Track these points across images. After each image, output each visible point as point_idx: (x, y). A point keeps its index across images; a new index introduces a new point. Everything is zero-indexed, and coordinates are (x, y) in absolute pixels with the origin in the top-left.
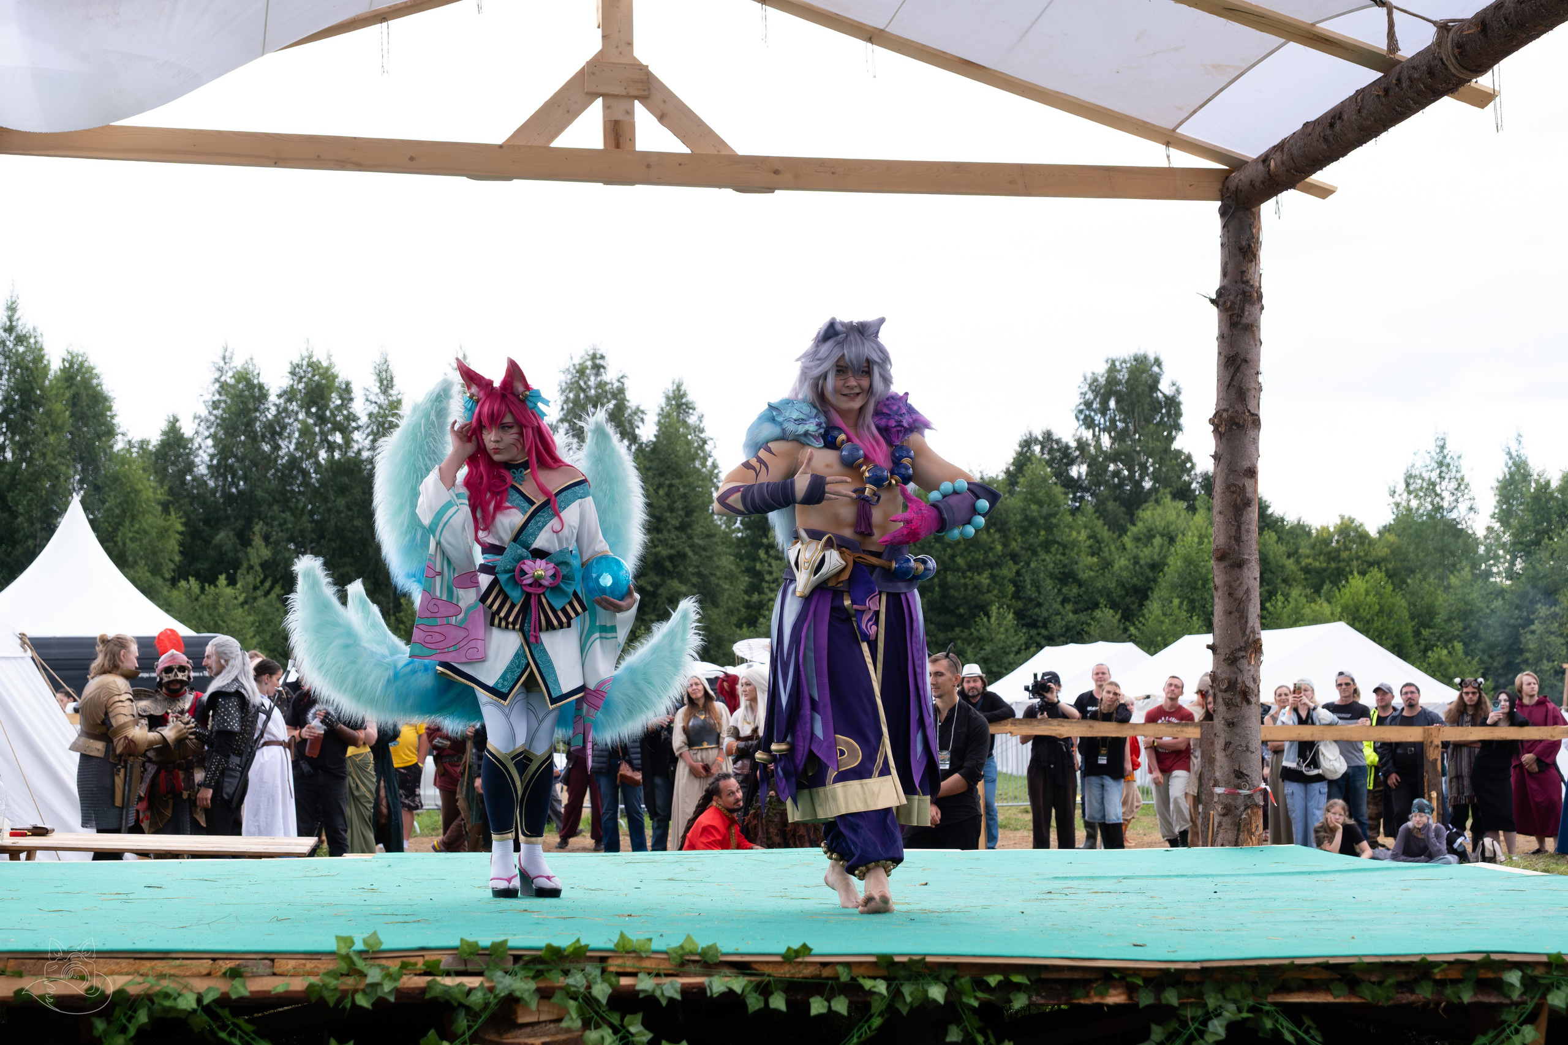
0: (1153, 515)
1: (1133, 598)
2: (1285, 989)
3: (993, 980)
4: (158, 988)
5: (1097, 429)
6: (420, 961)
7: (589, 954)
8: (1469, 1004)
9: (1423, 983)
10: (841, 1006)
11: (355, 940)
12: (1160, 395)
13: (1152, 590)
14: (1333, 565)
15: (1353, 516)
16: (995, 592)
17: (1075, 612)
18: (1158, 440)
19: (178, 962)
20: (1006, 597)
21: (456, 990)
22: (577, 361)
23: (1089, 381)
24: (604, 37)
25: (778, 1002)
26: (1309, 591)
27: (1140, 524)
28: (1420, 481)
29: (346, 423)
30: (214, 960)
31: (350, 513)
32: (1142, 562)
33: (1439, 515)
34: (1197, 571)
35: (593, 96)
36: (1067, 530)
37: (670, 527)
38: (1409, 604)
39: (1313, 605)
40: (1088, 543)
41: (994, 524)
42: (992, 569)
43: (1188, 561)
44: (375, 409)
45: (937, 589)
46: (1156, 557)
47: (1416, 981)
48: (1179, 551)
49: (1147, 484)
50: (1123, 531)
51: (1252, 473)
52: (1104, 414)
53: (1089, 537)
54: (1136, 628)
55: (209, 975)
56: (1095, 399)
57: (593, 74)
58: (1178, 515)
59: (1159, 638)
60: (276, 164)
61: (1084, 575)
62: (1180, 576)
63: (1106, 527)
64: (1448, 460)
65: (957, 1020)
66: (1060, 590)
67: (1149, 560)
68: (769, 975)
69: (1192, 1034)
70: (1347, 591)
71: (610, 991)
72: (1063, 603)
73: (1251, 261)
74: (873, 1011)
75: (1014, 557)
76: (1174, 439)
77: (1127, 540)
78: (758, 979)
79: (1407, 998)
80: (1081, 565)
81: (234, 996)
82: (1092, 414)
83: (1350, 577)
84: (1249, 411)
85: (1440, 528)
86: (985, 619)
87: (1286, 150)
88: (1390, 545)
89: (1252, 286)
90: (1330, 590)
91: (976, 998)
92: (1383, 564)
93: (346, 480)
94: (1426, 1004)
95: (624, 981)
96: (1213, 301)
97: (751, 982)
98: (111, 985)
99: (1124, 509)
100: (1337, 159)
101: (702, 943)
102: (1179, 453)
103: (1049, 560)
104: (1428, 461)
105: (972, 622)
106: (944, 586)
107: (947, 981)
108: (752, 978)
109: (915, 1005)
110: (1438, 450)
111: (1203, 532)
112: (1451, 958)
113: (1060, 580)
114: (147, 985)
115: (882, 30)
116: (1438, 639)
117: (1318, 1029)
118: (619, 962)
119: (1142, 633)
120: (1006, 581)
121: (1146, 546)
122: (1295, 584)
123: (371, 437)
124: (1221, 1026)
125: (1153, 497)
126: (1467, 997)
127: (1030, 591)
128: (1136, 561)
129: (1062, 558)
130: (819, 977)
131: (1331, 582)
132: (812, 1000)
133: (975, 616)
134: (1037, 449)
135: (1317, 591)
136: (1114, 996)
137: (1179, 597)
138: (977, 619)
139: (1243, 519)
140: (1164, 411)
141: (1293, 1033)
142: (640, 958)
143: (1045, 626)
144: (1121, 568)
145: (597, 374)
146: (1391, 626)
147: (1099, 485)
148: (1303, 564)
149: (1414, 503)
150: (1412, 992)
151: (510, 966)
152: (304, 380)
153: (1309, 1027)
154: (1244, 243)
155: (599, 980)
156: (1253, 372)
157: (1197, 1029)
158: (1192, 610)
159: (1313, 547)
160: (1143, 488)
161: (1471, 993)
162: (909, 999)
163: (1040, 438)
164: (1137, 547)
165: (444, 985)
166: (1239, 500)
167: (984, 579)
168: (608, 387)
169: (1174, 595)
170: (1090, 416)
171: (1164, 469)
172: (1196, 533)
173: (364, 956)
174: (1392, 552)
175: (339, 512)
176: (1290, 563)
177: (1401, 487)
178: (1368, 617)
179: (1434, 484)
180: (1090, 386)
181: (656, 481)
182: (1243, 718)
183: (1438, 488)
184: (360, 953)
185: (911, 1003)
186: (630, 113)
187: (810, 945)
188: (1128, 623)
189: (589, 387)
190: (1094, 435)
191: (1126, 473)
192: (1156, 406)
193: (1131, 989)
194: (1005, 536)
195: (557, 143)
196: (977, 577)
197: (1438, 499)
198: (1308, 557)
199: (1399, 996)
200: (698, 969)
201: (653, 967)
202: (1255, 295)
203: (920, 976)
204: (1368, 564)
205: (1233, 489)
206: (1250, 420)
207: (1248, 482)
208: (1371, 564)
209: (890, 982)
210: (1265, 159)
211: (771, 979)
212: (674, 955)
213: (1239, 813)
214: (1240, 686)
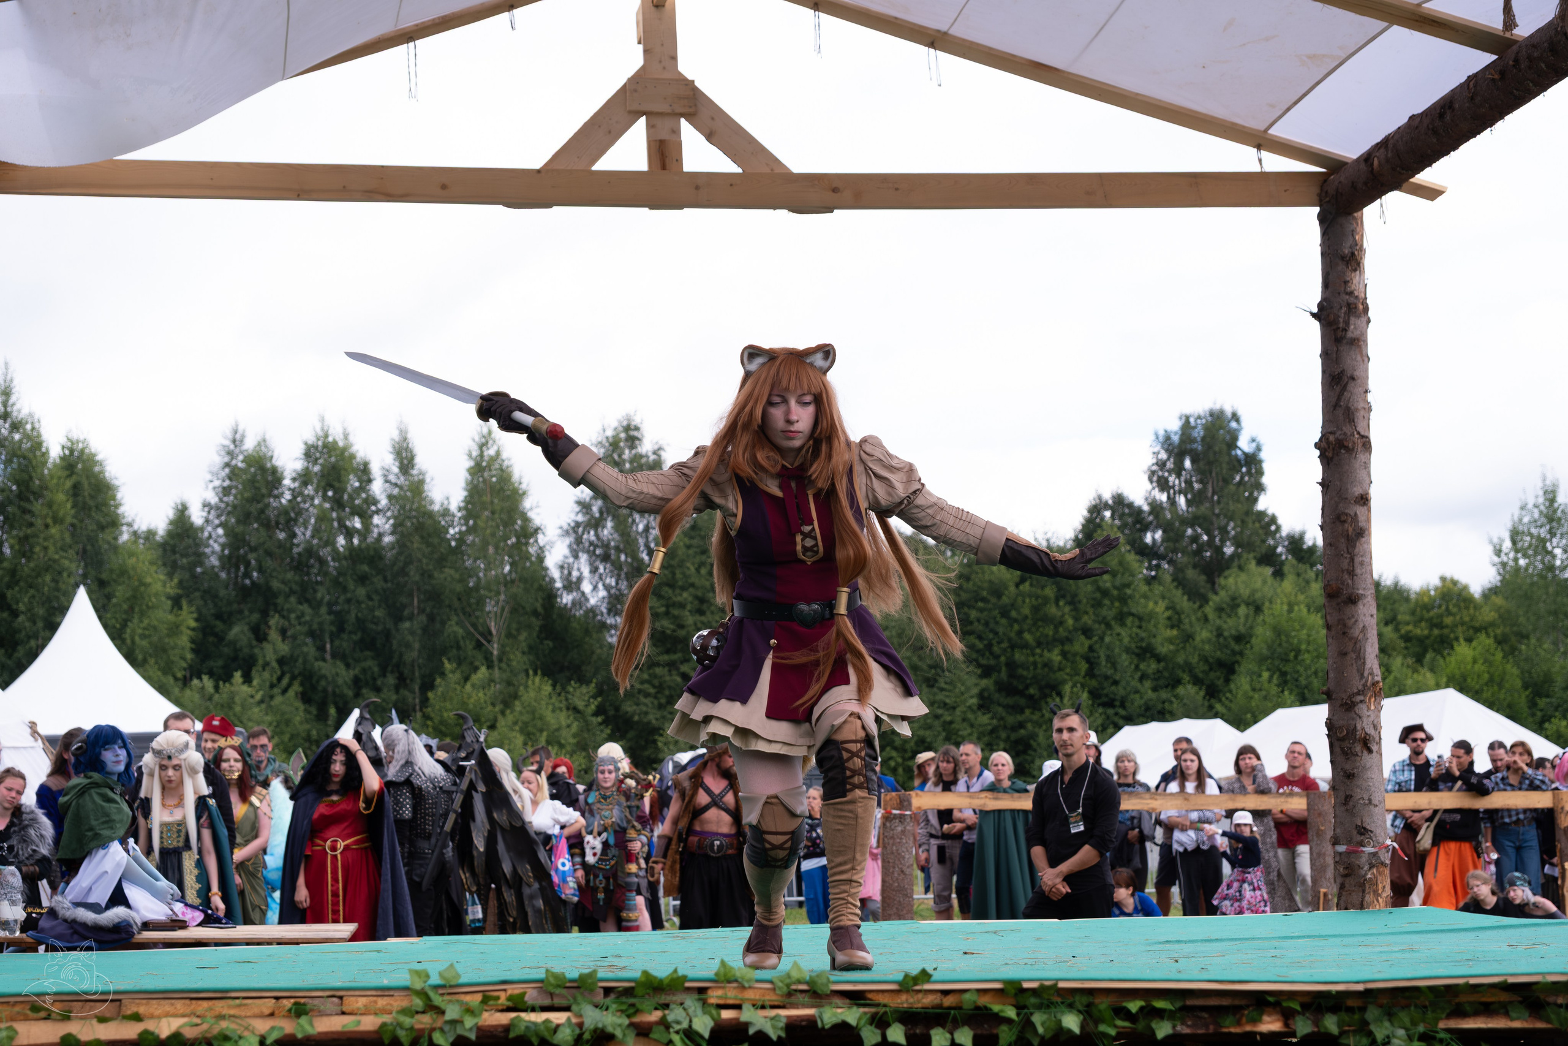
0: (1236, 583)
1: (1218, 674)
3: (1134, 1006)
4: (216, 1030)
5: (1172, 491)
6: (503, 995)
7: (687, 985)
10: (965, 1038)
11: (431, 974)
12: (1239, 452)
13: (1237, 662)
14: (1436, 632)
15: (1456, 578)
16: (1068, 670)
17: (1155, 689)
18: (1238, 501)
19: (238, 1002)
20: (1078, 674)
21: (542, 1028)
22: (610, 433)
23: (1161, 439)
24: (645, 51)
26: (1410, 661)
27: (1223, 593)
28: (1528, 538)
29: (365, 506)
30: (277, 998)
31: (370, 603)
32: (1226, 634)
33: (1550, 575)
34: (1287, 642)
35: (637, 115)
36: (1142, 601)
37: (713, 608)
38: (1522, 672)
39: (1415, 676)
40: (1168, 613)
41: (1063, 596)
42: (1063, 644)
43: (1278, 631)
44: (396, 491)
45: (1004, 669)
46: (1242, 629)
48: (1267, 620)
49: (1229, 550)
50: (1205, 600)
51: (1364, 500)
52: (1179, 476)
53: (1167, 608)
54: (1223, 704)
55: (272, 1015)
56: (1168, 459)
57: (635, 91)
58: (1265, 582)
59: (1249, 716)
60: (298, 197)
61: (1164, 649)
62: (1269, 647)
63: (1186, 597)
64: (1559, 512)
66: (1137, 667)
67: (1233, 632)
68: (885, 1006)
70: (1453, 659)
71: (710, 1024)
72: (1142, 678)
73: (1355, 270)
75: (1087, 632)
76: (1256, 500)
77: (1209, 610)
78: (873, 1010)
80: (1159, 639)
81: (300, 1036)
82: (1166, 474)
83: (1455, 644)
84: (1358, 433)
85: (1551, 590)
86: (1058, 700)
87: (1390, 146)
88: (1498, 609)
89: (1357, 297)
90: (1433, 660)
91: (1115, 1026)
92: (1490, 630)
93: (365, 568)
95: (726, 1014)
96: (1314, 315)
97: (865, 1013)
98: (165, 1028)
99: (1203, 578)
100: (1448, 153)
102: (1262, 514)
103: (1125, 634)
104: (1536, 515)
105: (1043, 703)
106: (1011, 665)
107: (1081, 1008)
108: (866, 1010)
109: (1048, 1036)
110: (1547, 504)
111: (1293, 598)
113: (1138, 655)
114: (205, 1027)
115: (945, 33)
116: (1556, 709)
118: (720, 993)
119: (1229, 709)
120: (1078, 658)
121: (1229, 616)
122: (1395, 653)
123: (391, 521)
125: (1236, 563)
127: (1104, 668)
128: (1219, 633)
129: (1138, 631)
130: (940, 1006)
131: (1434, 650)
132: (933, 1032)
133: (1045, 696)
134: (1108, 514)
135: (1419, 660)
136: (1269, 1023)
137: (1268, 669)
138: (1049, 700)
139: (1357, 550)
140: (1244, 469)
142: (743, 988)
143: (1123, 705)
144: (1203, 641)
145: (632, 447)
146: (1502, 696)
147: (1175, 551)
148: (1403, 631)
149: (1523, 563)
151: (600, 998)
152: (321, 461)
154: (1347, 252)
155: (699, 1011)
156: (1361, 390)
158: (1283, 684)
159: (1413, 613)
160: (1224, 553)
162: (1040, 1030)
163: (1110, 502)
164: (1220, 617)
165: (530, 1022)
166: (1351, 530)
167: (1055, 656)
168: (643, 461)
169: (1264, 668)
170: (1163, 477)
171: (1248, 532)
172: (1285, 600)
173: (441, 991)
174: (1500, 616)
175: (359, 602)
177: (1507, 544)
178: (1477, 687)
179: (1543, 541)
180: (1163, 444)
181: (698, 559)
182: (1364, 769)
183: (1549, 546)
184: (436, 987)
185: (1043, 1033)
186: (677, 132)
187: (930, 970)
188: (1213, 701)
189: (624, 461)
190: (1169, 497)
191: (1205, 538)
192: (1236, 464)
193: (1287, 1016)
194: (1076, 609)
195: (599, 166)
196: (1046, 654)
197: (1548, 558)
198: (1408, 624)
200: (806, 999)
201: (757, 997)
202: (1361, 307)
203: (1052, 1003)
204: (1475, 630)
205: (1343, 518)
206: (1360, 442)
207: (1360, 510)
208: (1477, 630)
209: (1019, 1008)
210: (1367, 158)
211: (887, 1009)
212: (780, 984)
213: (1363, 872)
214: (1360, 733)
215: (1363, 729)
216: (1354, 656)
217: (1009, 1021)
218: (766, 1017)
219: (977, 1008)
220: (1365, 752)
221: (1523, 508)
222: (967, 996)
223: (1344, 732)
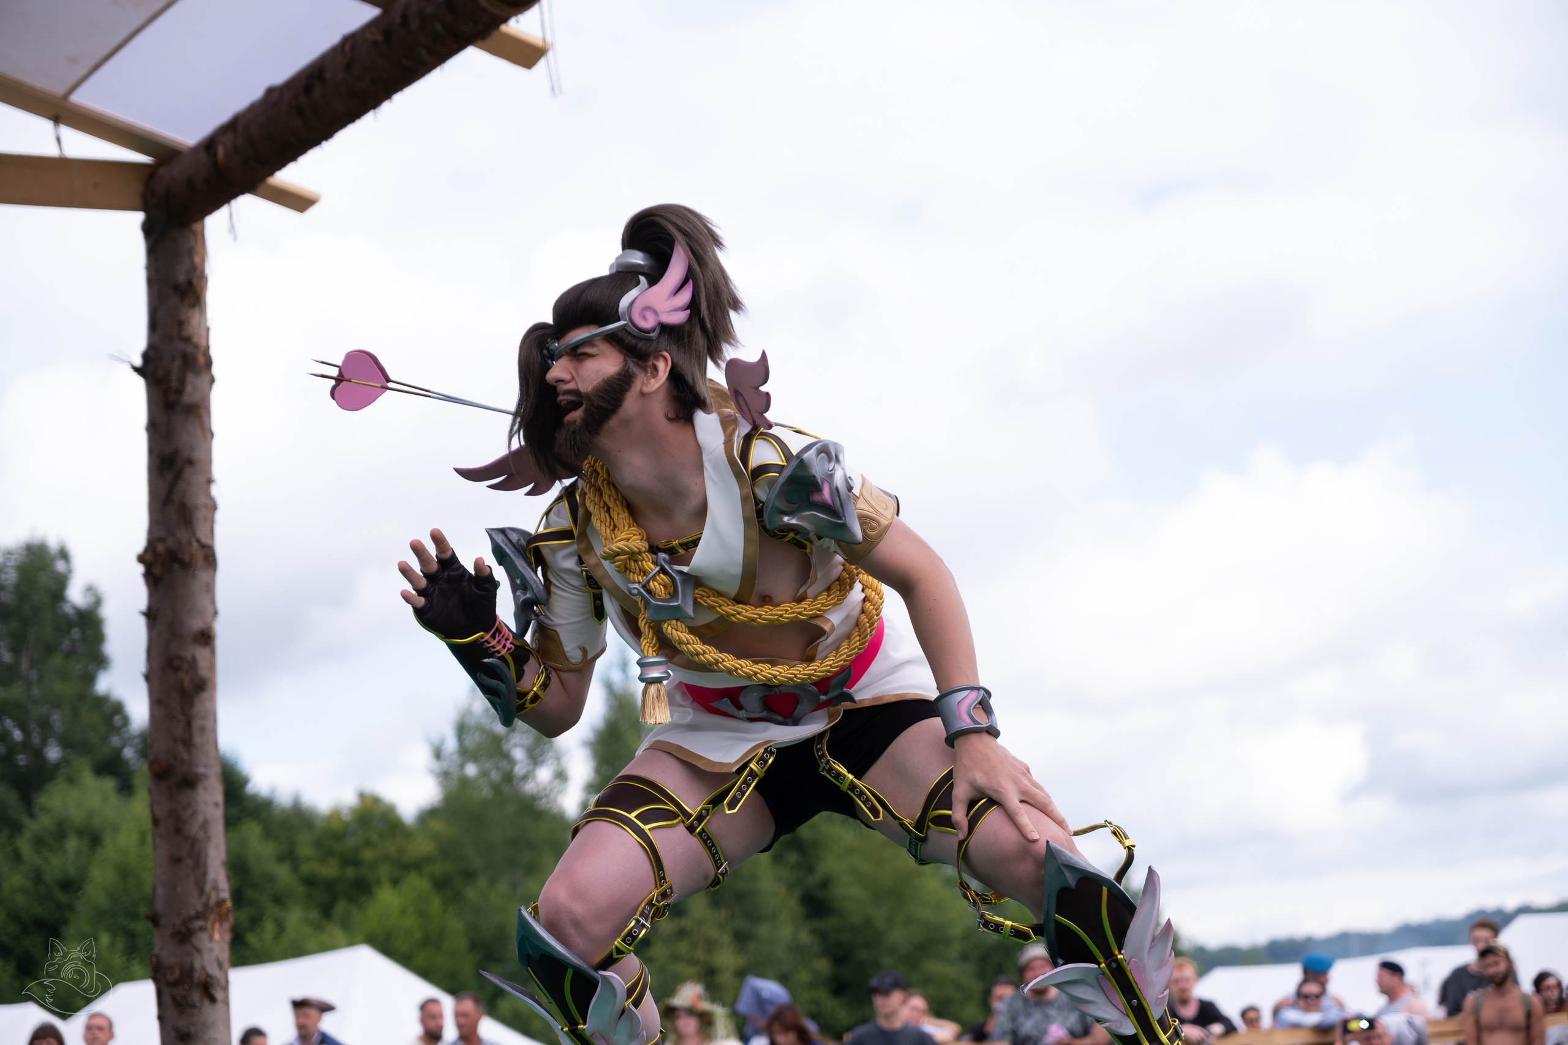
0: (64, 802)
12: (68, 607)
14: (351, 872)
18: (67, 679)
26: (314, 914)
27: (43, 817)
28: (478, 736)
33: (507, 789)
38: (468, 928)
49: (53, 753)
50: (16, 829)
51: (206, 638)
58: (104, 800)
67: (58, 874)
73: (193, 306)
76: (94, 678)
77: (22, 843)
83: (376, 889)
84: (198, 541)
85: (509, 808)
87: (239, 131)
88: (436, 838)
89: (196, 346)
90: (346, 911)
92: (425, 868)
96: (136, 369)
99: (15, 795)
100: (317, 143)
102: (103, 700)
121: (53, 851)
122: (291, 903)
125: (63, 773)
128: (38, 876)
131: (347, 898)
135: (327, 912)
137: (109, 929)
139: (195, 710)
140: (76, 634)
146: (443, 962)
148: (304, 871)
149: (471, 770)
154: (181, 278)
156: (202, 479)
158: (130, 950)
159: (319, 844)
160: (46, 758)
164: (39, 854)
166: (187, 681)
169: (102, 927)
171: (80, 728)
174: (441, 848)
176: (283, 873)
177: (451, 744)
179: (500, 738)
182: (205, 1025)
183: (508, 743)
191: (18, 735)
192: (63, 625)
197: (508, 761)
198: (311, 860)
202: (201, 360)
204: (405, 867)
205: (177, 663)
206: (200, 554)
207: (201, 653)
208: (409, 868)
210: (209, 145)
214: (198, 975)
215: (203, 968)
216: (190, 862)
220: (206, 1002)
223: (177, 973)
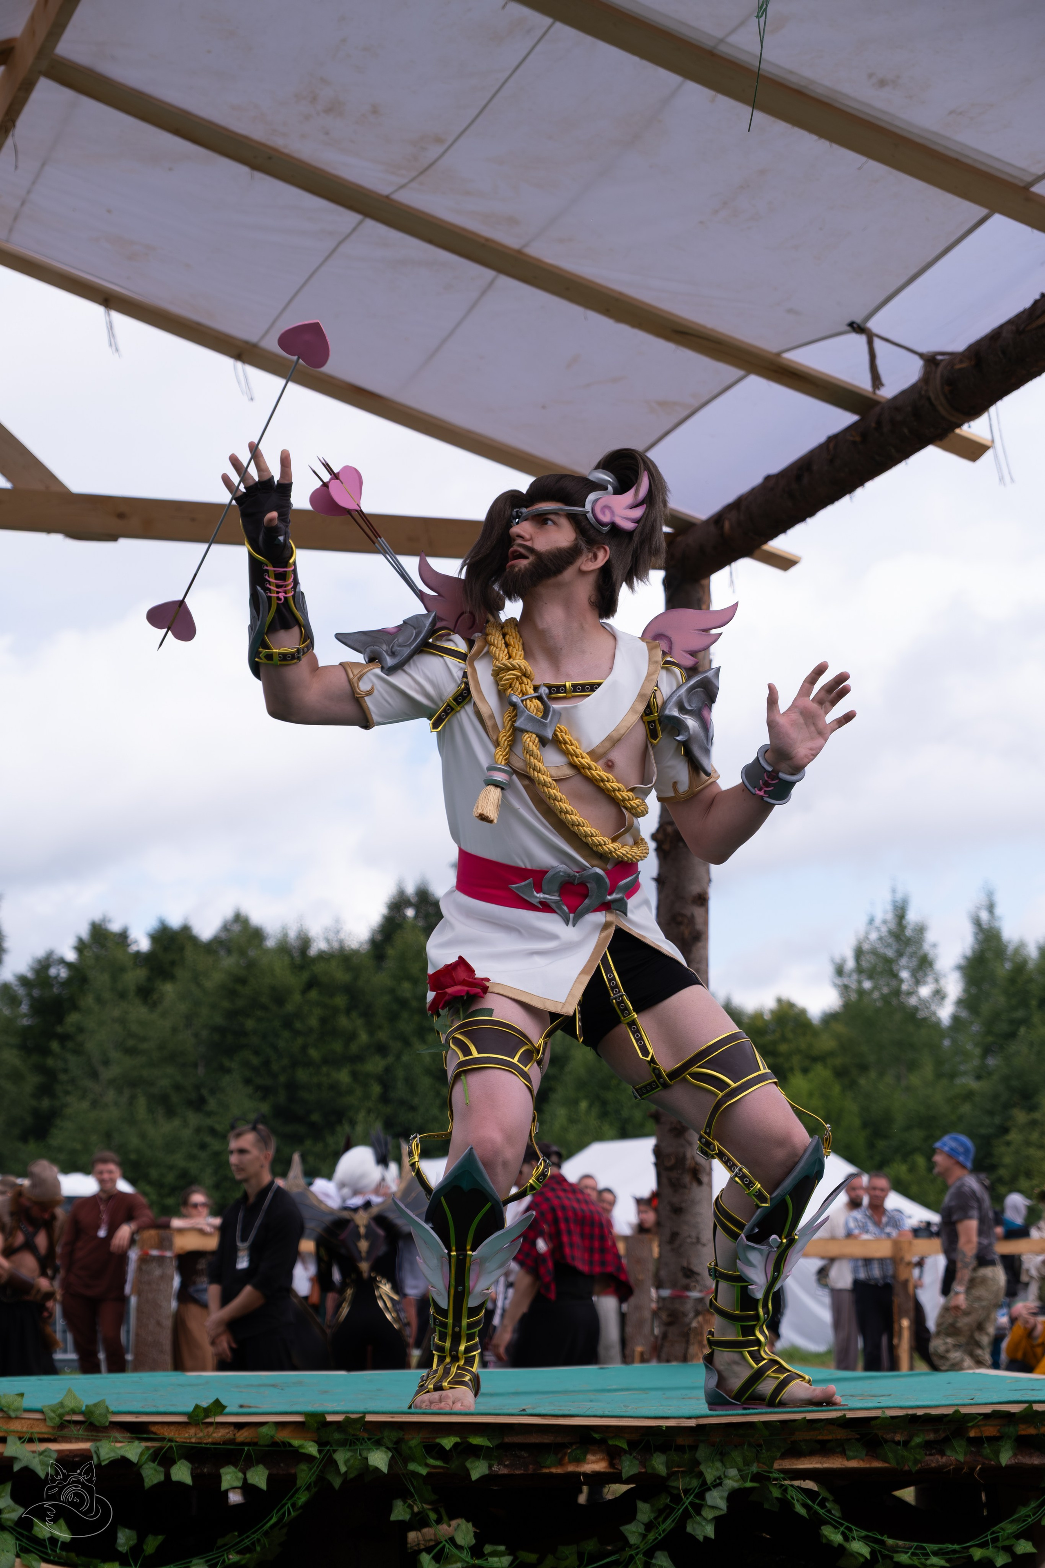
2: (795, 1452)
3: (448, 1443)
8: (1007, 1467)
9: (955, 1443)
10: (259, 1477)
15: (794, 1000)
16: (357, 1094)
20: (371, 1100)
25: (182, 1473)
28: (873, 958)
33: (895, 1001)
38: (862, 1109)
42: (353, 1062)
45: (282, 1089)
47: (946, 1440)
51: (702, 900)
64: (908, 931)
65: (405, 1495)
68: (170, 1440)
69: (687, 1506)
74: (299, 1483)
75: (382, 1049)
78: (157, 1444)
79: (936, 1461)
85: (897, 1016)
87: (743, 509)
88: (838, 1037)
91: (427, 1465)
92: (829, 1060)
94: (959, 1467)
97: (148, 1448)
100: (803, 520)
101: (86, 1400)
104: (884, 930)
107: (390, 1445)
108: (149, 1444)
109: (352, 1475)
110: (897, 920)
112: (988, 1410)
115: (255, 346)
116: (896, 1152)
117: (835, 1501)
124: (721, 1498)
126: (1006, 1458)
130: (232, 1441)
132: (222, 1471)
134: (410, 913)
136: (593, 1462)
141: (805, 1505)
142: (9, 1418)
149: (867, 984)
150: (942, 1454)
153: (824, 1500)
157: (691, 1503)
161: (1010, 1453)
162: (343, 1469)
163: (414, 899)
166: (687, 932)
174: (841, 1045)
177: (850, 964)
179: (890, 962)
182: (694, 1202)
183: (896, 968)
185: (346, 1472)
187: (224, 1402)
193: (613, 1455)
197: (894, 981)
199: (927, 1458)
200: (81, 1432)
201: (25, 1429)
203: (358, 1440)
204: (811, 1060)
205: (680, 919)
207: (699, 911)
208: (815, 1059)
209: (321, 1444)
211: (173, 1444)
212: (52, 1415)
213: (687, 1320)
214: (689, 1163)
215: (693, 1158)
217: (309, 1458)
218: (34, 1452)
219: (275, 1444)
220: (695, 1185)
221: (871, 921)
222: (264, 1430)
223: (673, 1161)
